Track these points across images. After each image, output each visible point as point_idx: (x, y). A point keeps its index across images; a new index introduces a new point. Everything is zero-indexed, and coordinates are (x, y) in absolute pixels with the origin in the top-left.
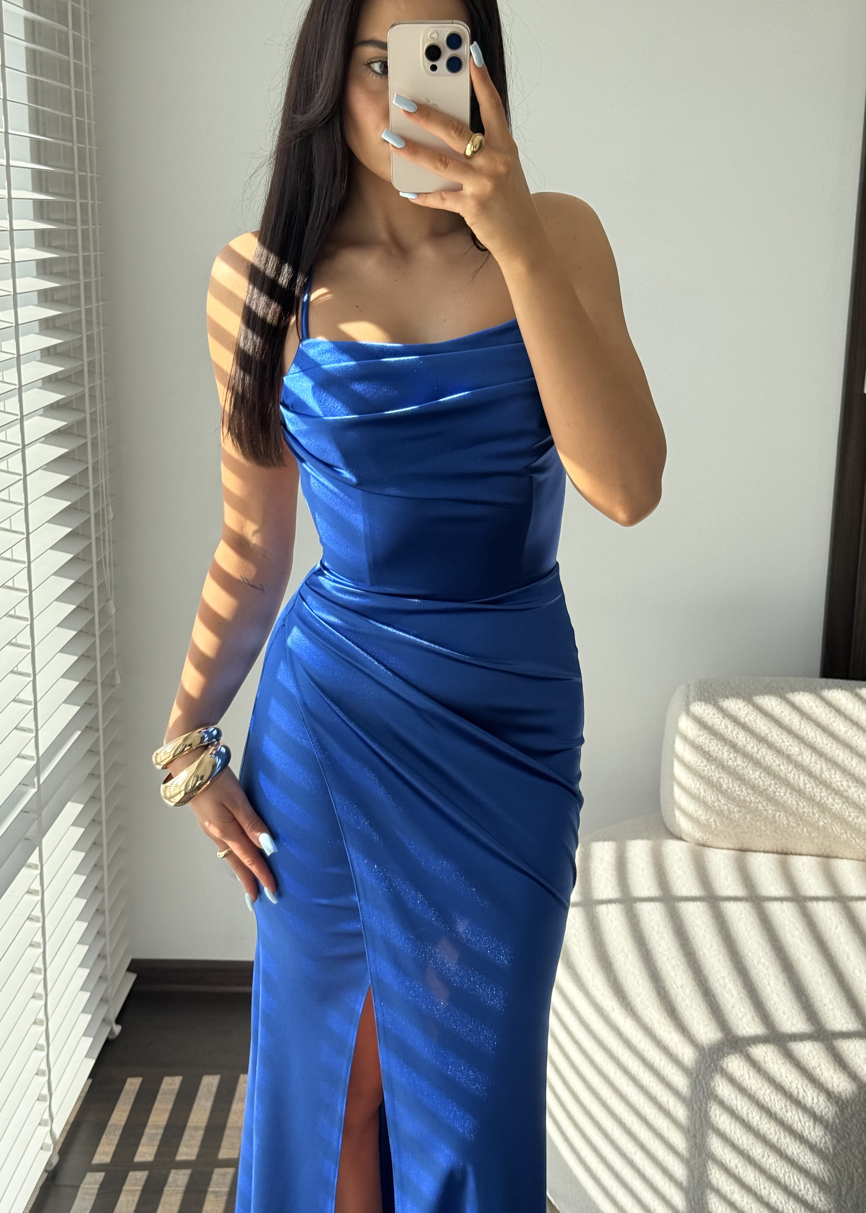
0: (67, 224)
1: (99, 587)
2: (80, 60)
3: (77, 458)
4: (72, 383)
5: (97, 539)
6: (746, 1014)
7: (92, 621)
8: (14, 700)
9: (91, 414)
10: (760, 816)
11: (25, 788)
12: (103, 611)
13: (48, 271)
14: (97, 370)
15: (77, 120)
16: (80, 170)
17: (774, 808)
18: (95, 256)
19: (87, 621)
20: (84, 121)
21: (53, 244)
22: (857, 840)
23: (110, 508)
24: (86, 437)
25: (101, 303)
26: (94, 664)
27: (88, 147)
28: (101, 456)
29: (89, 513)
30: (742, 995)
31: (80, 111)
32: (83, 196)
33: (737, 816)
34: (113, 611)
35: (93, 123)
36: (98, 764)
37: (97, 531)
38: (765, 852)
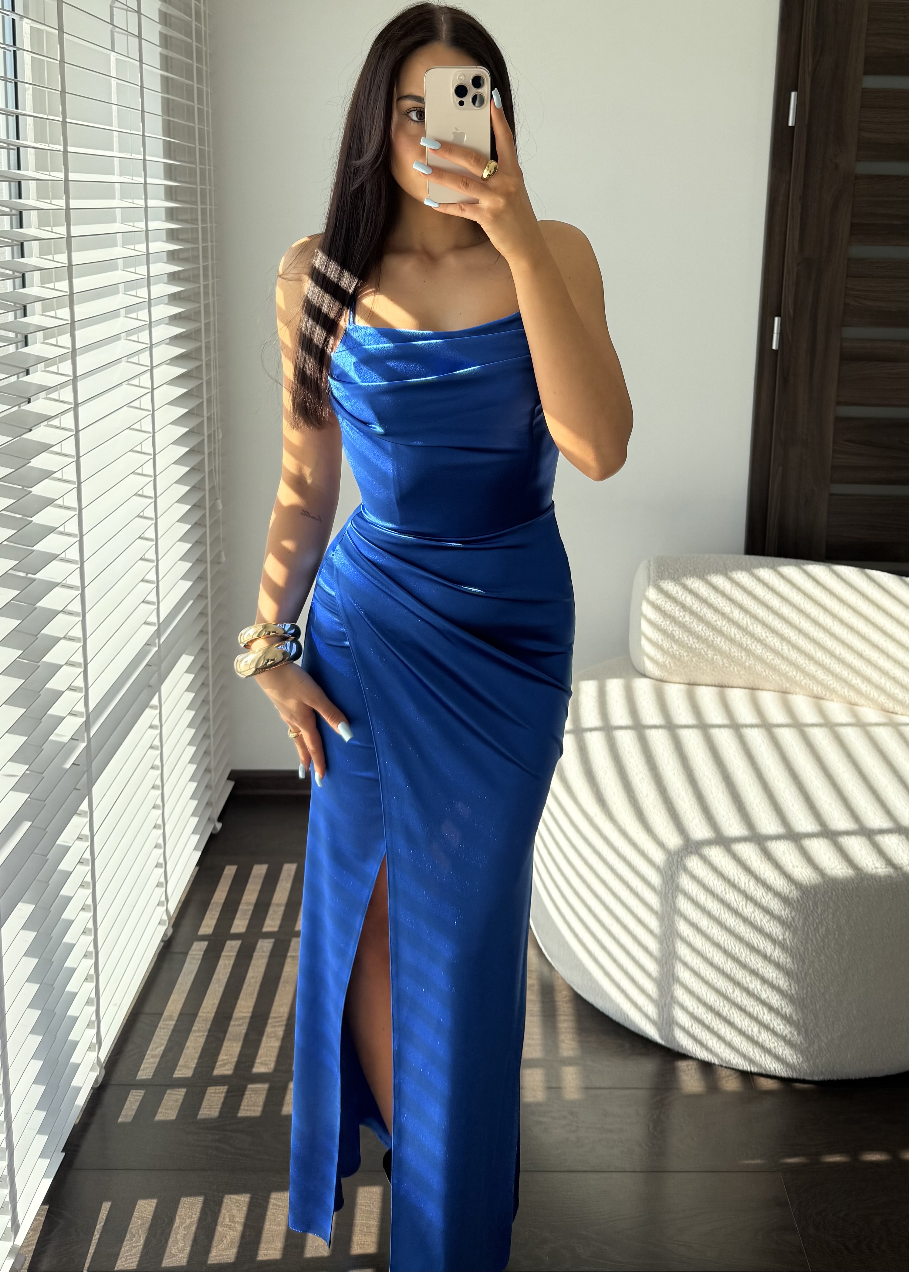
0: (192, 223)
1: (210, 490)
2: (203, 105)
3: (195, 394)
4: (192, 339)
6: (695, 817)
7: (204, 516)
8: (142, 580)
10: (703, 659)
11: (149, 647)
12: (213, 507)
13: (176, 257)
15: (199, 128)
16: (201, 184)
17: (712, 653)
19: (200, 515)
20: (204, 129)
22: (774, 677)
23: (220, 430)
26: (204, 548)
28: (213, 392)
30: (691, 802)
31: (202, 142)
32: (203, 203)
33: (686, 659)
34: (220, 507)
35: (211, 150)
36: (206, 624)
37: (209, 448)
38: (706, 685)
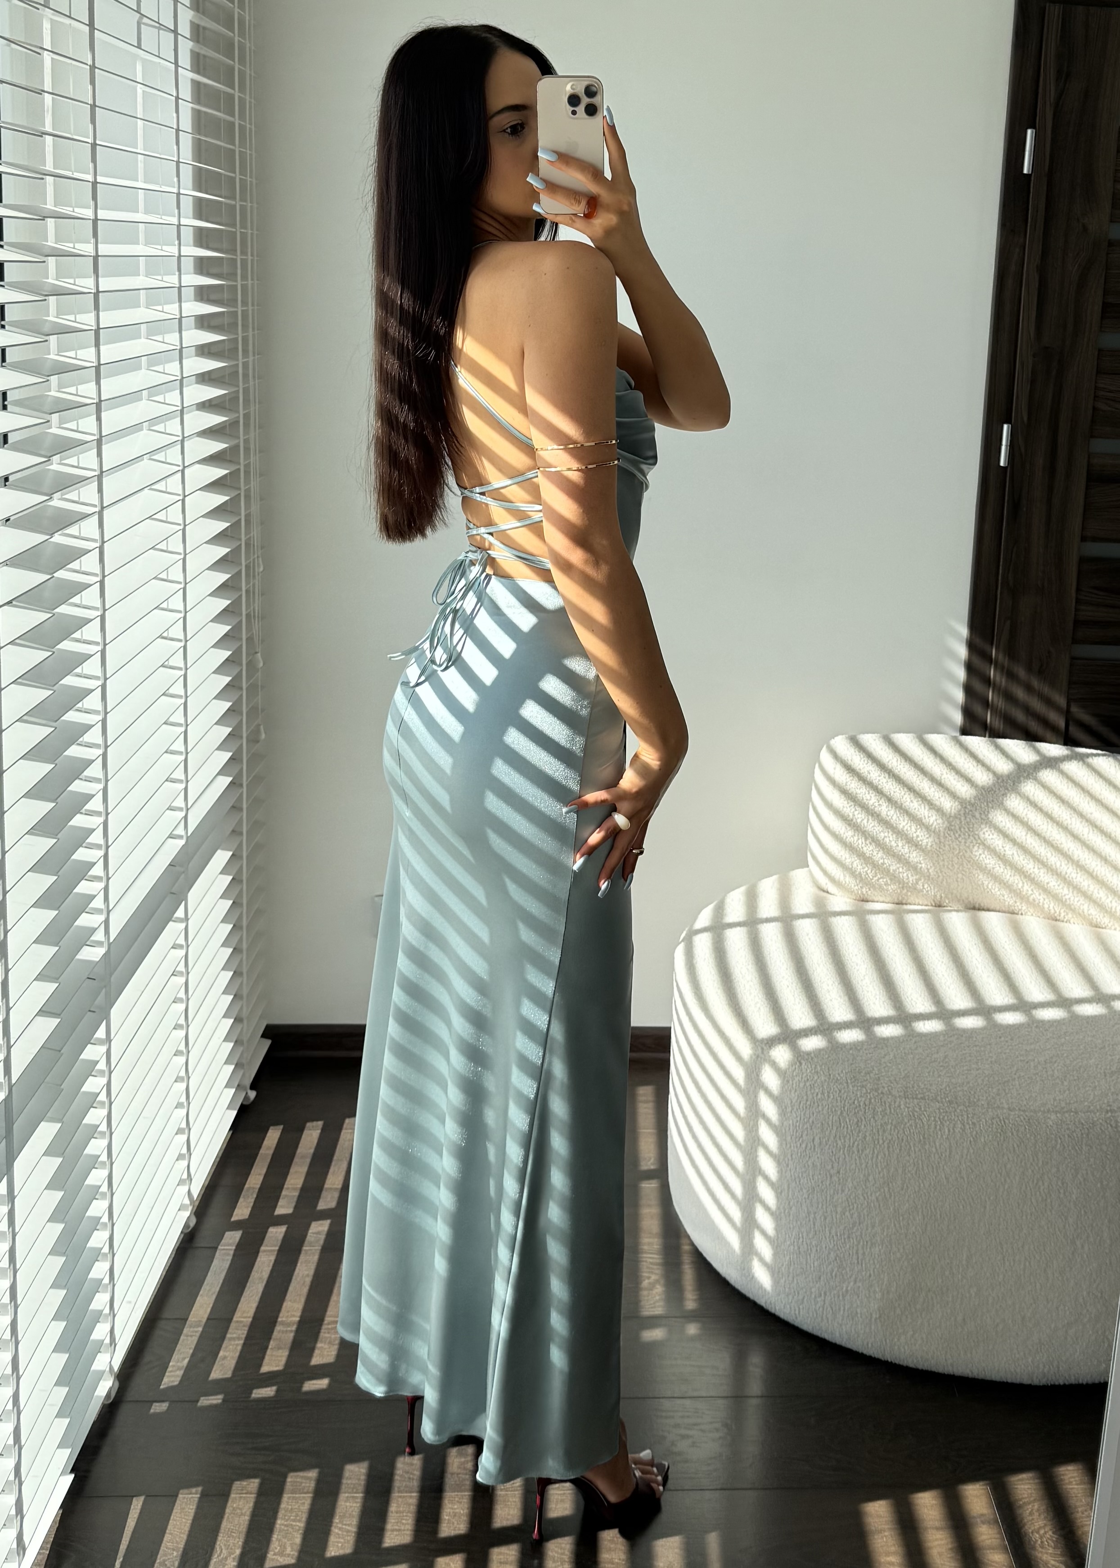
0: (229, 279)
1: (247, 642)
2: (245, 121)
3: (233, 508)
4: (226, 434)
5: (247, 591)
7: (241, 674)
8: (167, 751)
9: (245, 465)
13: (206, 324)
14: (252, 423)
15: (240, 179)
16: (242, 227)
18: (253, 310)
19: (237, 672)
20: (246, 180)
21: (212, 297)
24: (239, 489)
25: (256, 357)
26: (241, 717)
27: (249, 205)
28: (254, 509)
29: (241, 564)
31: (243, 172)
32: (244, 253)
34: (260, 664)
35: (255, 180)
37: (247, 583)
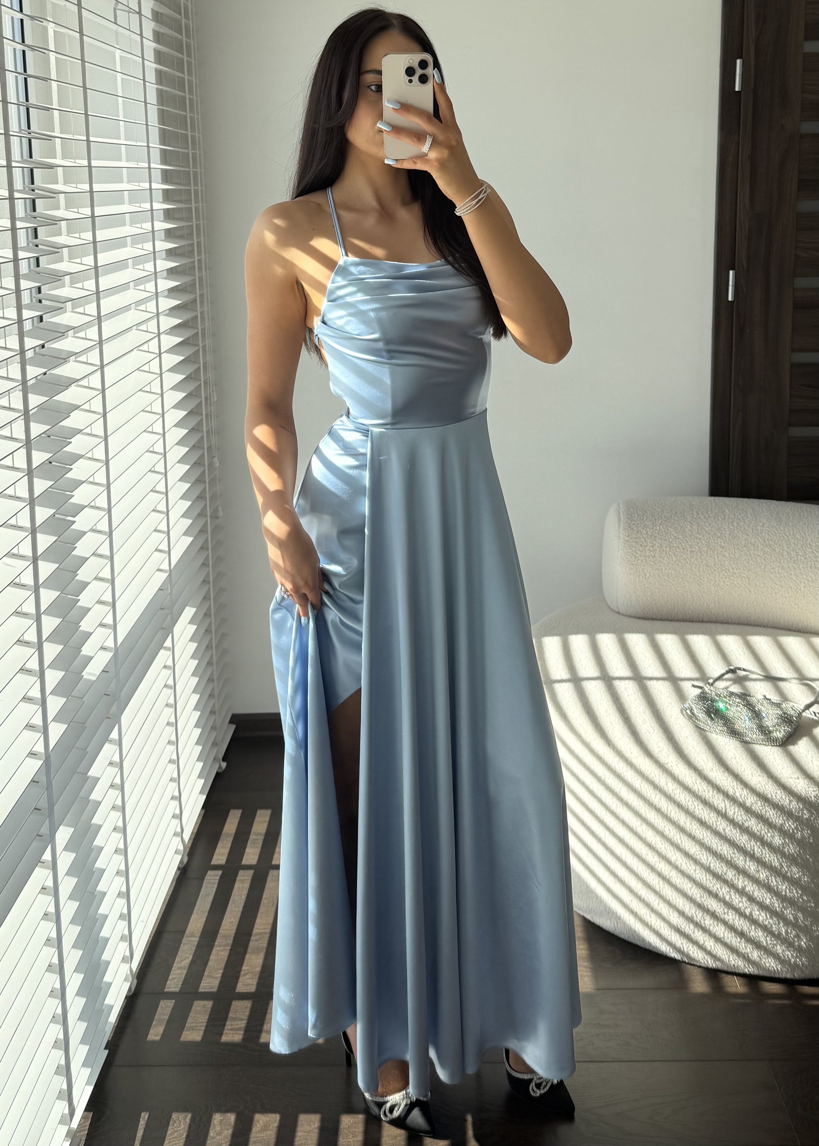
0: (185, 203)
1: (208, 449)
2: (193, 95)
3: (192, 360)
5: (207, 415)
7: (203, 472)
8: (155, 531)
9: (202, 329)
12: (211, 465)
13: (172, 235)
14: (205, 300)
15: (192, 135)
16: (193, 168)
19: (200, 474)
20: (196, 136)
26: (204, 503)
27: (198, 152)
29: (201, 398)
31: (193, 129)
34: (218, 465)
35: (202, 136)
36: (208, 574)
37: (206, 409)
